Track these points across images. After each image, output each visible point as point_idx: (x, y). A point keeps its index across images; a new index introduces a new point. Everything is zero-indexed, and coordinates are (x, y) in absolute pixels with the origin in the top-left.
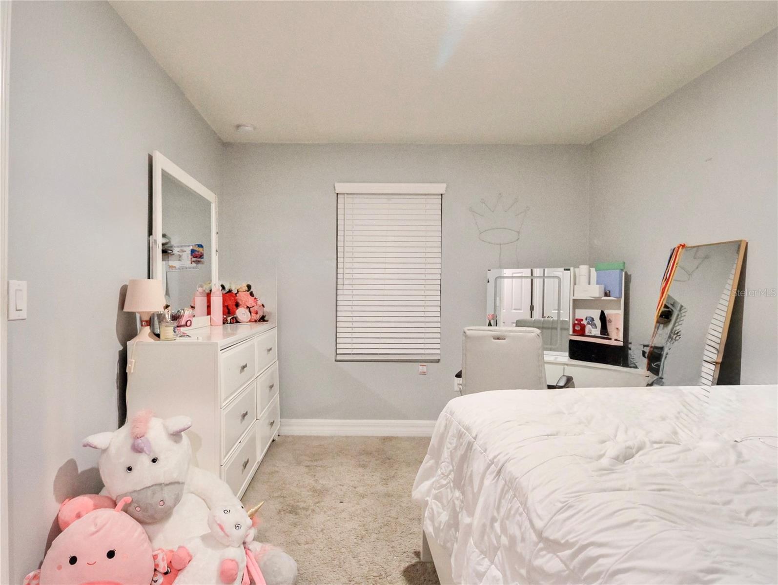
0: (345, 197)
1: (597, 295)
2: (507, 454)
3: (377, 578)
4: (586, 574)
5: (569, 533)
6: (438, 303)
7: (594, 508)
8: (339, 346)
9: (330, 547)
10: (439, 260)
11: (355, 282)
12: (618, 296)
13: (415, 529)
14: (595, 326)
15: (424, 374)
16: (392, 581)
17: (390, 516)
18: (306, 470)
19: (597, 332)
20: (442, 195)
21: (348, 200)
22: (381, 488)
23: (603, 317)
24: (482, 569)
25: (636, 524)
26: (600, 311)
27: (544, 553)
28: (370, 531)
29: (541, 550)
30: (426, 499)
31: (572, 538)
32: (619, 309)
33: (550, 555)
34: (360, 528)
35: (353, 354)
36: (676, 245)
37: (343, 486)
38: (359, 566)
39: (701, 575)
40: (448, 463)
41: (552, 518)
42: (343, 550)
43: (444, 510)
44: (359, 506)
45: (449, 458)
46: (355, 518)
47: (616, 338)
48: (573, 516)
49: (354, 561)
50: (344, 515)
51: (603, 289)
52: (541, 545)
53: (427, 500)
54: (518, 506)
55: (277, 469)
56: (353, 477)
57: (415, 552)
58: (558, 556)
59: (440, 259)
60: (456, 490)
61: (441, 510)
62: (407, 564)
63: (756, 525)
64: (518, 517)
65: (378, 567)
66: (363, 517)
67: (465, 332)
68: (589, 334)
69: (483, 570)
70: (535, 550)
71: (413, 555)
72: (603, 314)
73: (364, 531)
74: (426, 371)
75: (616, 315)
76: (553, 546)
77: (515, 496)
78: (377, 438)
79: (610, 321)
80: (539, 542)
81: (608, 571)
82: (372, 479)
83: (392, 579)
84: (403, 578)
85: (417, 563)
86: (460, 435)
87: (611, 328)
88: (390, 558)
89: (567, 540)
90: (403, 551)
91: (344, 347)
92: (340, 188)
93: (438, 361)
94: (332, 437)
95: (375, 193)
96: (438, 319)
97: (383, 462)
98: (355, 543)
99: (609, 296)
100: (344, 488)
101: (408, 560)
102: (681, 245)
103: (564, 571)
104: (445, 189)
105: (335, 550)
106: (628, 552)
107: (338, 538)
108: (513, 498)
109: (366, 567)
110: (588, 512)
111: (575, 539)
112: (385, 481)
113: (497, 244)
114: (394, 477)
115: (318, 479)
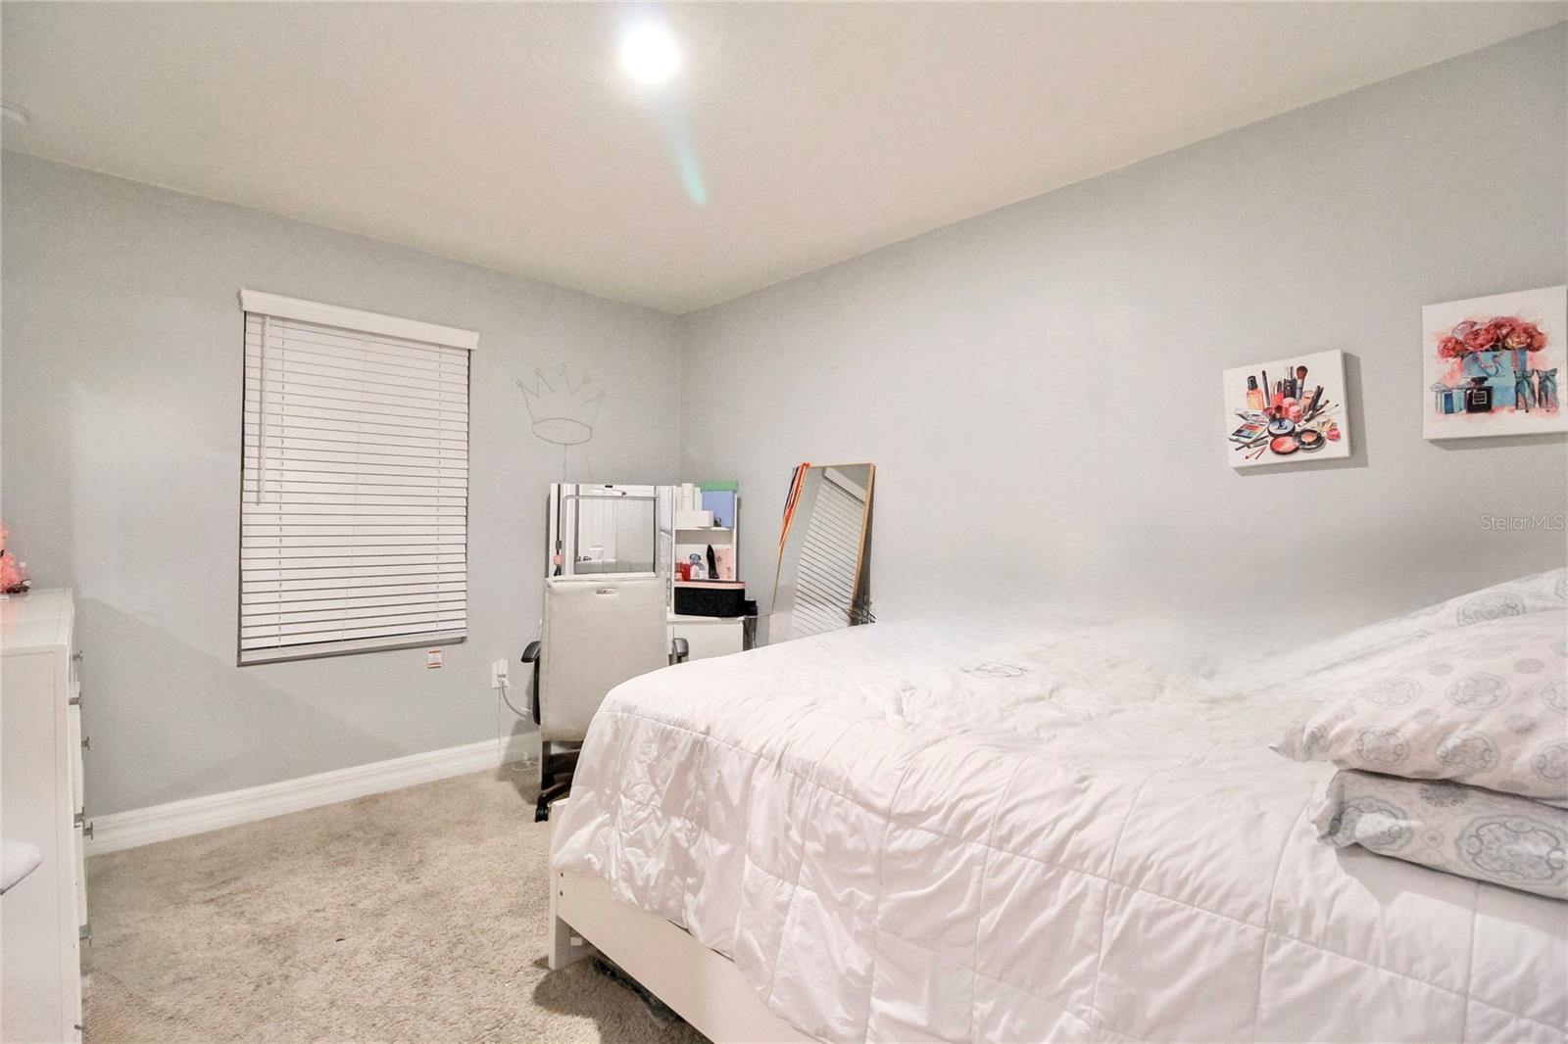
0: (267, 324)
1: (707, 525)
2: (780, 739)
3: (496, 1030)
4: (965, 832)
5: (928, 797)
6: (463, 540)
7: (941, 762)
8: (245, 633)
9: (370, 1023)
10: (465, 464)
11: (287, 498)
12: (730, 525)
13: (513, 928)
14: (701, 566)
15: (436, 666)
16: (523, 1022)
17: (456, 927)
18: (212, 908)
19: (704, 574)
20: (469, 351)
21: (272, 329)
22: (407, 889)
23: (710, 554)
24: (783, 898)
25: (993, 764)
26: (707, 547)
27: (899, 832)
28: (434, 965)
29: (895, 830)
30: (586, 857)
31: (935, 801)
32: (730, 542)
33: (909, 831)
34: (409, 968)
35: (282, 646)
36: (800, 464)
37: (324, 910)
38: (449, 1029)
39: (1077, 785)
40: (645, 783)
41: (897, 791)
42: (403, 1016)
43: (648, 857)
44: (383, 933)
45: (648, 776)
46: (390, 955)
47: (727, 580)
48: (920, 780)
49: (434, 1026)
50: (361, 959)
51: (712, 518)
52: (892, 825)
53: (589, 859)
54: (829, 797)
55: (124, 931)
56: (335, 888)
57: (535, 962)
58: (921, 828)
59: (466, 462)
60: (673, 818)
61: (643, 859)
62: (533, 987)
63: (1048, 741)
64: (835, 809)
65: (486, 1012)
66: (406, 948)
67: (549, 586)
68: (696, 578)
69: (786, 899)
70: (884, 835)
71: (535, 969)
72: (710, 550)
73: (422, 969)
74: (440, 661)
75: (725, 550)
76: (910, 820)
77: (819, 785)
78: (345, 804)
79: (720, 559)
80: (888, 823)
81: (994, 817)
82: (380, 879)
83: (523, 1019)
84: (540, 1008)
85: (548, 979)
86: (666, 738)
87: (721, 569)
88: (498, 989)
89: (930, 806)
90: (515, 969)
91: (257, 634)
92: (253, 301)
93: (462, 640)
94: (234, 829)
95: (352, 327)
96: (463, 567)
97: (384, 844)
98: (418, 995)
99: (720, 526)
100: (331, 913)
101: (530, 979)
102: (804, 464)
103: (937, 840)
104: (476, 342)
105: (385, 1025)
106: (1005, 792)
107: (377, 1002)
108: (818, 789)
109: (463, 1023)
110: (936, 768)
111: (938, 802)
112: (410, 872)
113: (561, 444)
114: (421, 861)
115: (256, 917)
